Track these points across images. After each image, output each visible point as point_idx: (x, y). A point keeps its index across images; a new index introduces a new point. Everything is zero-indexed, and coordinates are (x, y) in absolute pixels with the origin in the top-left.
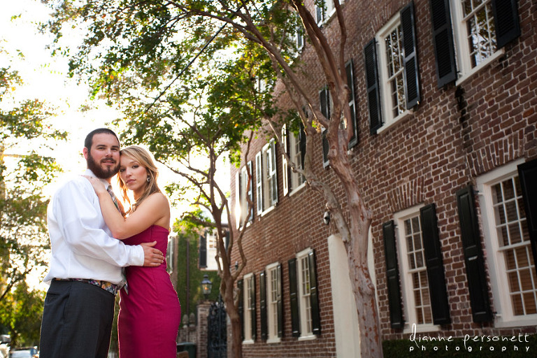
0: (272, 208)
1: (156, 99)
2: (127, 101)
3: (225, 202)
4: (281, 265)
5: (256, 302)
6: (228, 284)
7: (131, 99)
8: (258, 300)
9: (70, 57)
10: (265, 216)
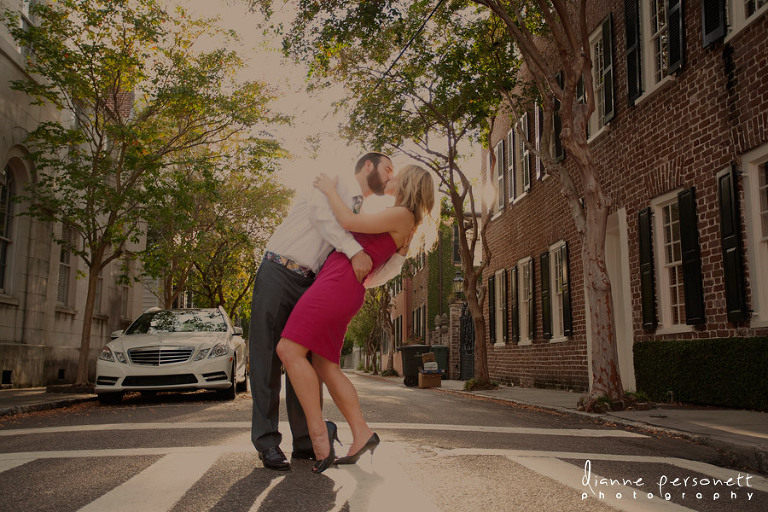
0: (525, 194)
1: (386, 74)
2: (356, 76)
3: (467, 187)
4: (533, 260)
5: (507, 302)
6: (470, 281)
7: (360, 74)
8: (510, 299)
9: (284, 35)
10: (517, 204)
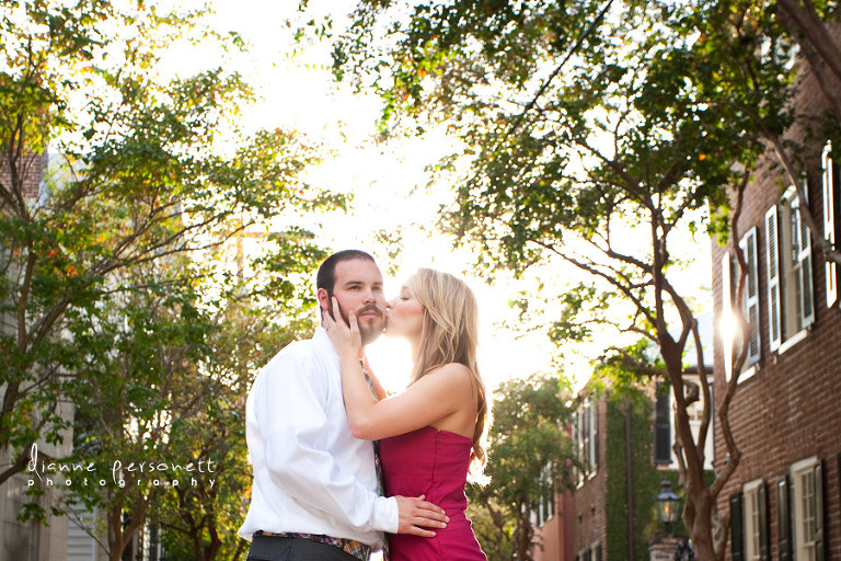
0: (803, 335)
1: (529, 106)
2: (470, 112)
3: (690, 324)
4: (824, 464)
5: (769, 544)
6: (699, 508)
7: (477, 107)
8: (775, 539)
9: (335, 39)
10: (788, 352)
